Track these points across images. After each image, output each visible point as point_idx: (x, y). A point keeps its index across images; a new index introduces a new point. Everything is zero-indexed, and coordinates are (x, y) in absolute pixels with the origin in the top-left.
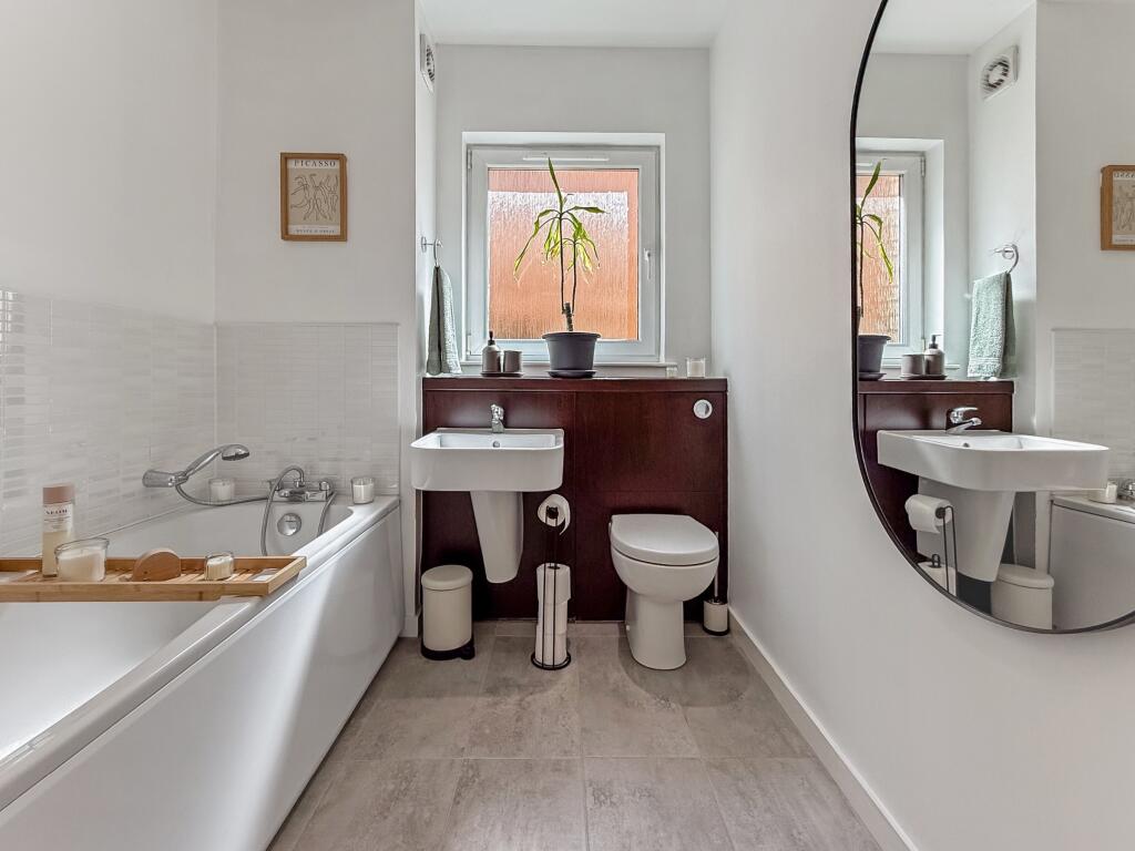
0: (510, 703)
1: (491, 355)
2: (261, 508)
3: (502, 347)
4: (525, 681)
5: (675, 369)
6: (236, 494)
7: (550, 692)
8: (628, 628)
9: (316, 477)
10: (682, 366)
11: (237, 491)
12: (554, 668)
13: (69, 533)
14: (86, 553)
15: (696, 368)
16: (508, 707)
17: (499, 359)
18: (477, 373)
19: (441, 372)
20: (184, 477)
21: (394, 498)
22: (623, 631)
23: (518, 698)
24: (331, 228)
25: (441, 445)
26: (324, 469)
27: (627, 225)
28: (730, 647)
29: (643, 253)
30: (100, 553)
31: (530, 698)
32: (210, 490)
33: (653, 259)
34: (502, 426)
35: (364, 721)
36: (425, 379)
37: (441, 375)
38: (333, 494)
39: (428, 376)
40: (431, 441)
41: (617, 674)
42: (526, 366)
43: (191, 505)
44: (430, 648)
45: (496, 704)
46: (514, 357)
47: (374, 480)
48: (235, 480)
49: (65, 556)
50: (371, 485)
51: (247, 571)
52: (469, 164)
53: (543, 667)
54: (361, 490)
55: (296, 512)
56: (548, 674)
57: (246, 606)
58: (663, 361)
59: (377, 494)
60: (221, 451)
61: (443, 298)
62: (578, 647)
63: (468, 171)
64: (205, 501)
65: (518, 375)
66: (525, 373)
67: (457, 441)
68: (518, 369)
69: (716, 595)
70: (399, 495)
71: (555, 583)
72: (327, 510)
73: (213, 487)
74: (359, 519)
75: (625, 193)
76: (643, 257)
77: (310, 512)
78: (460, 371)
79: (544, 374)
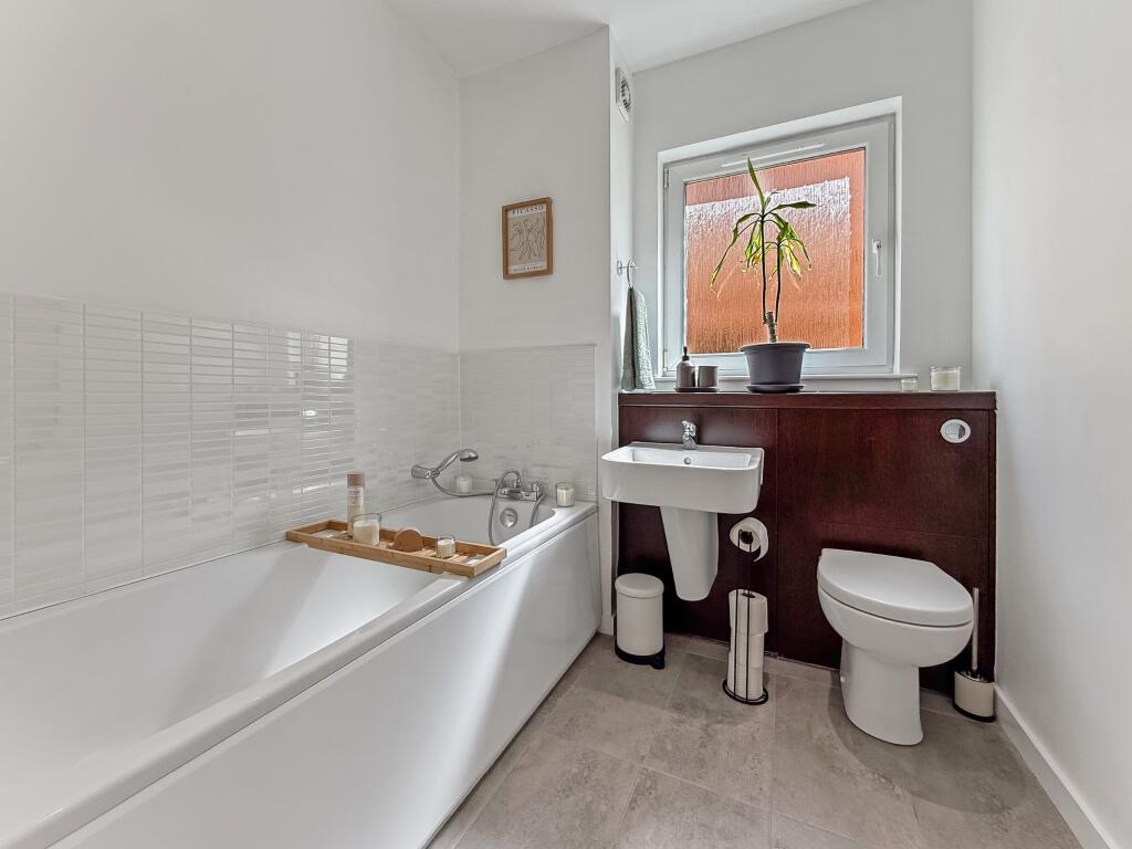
0: (695, 726)
1: (685, 370)
2: (488, 502)
3: (696, 362)
4: (713, 706)
5: (914, 381)
6: (473, 488)
7: (740, 726)
8: (842, 679)
9: (531, 480)
10: (924, 376)
11: (474, 486)
12: (747, 702)
13: (362, 508)
14: (368, 524)
15: (946, 379)
16: (693, 729)
17: (694, 374)
18: (671, 389)
19: (635, 387)
20: (436, 472)
21: (593, 504)
22: (837, 683)
23: (704, 722)
24: (539, 264)
25: (634, 459)
26: (536, 473)
27: (849, 216)
28: (997, 741)
29: (870, 244)
30: (376, 525)
31: (718, 727)
32: (455, 483)
33: (885, 249)
34: (694, 443)
35: (560, 701)
36: (621, 395)
37: (636, 391)
38: (543, 496)
39: (624, 392)
40: (623, 455)
41: (824, 730)
42: (721, 381)
43: (442, 495)
44: (623, 649)
45: (680, 721)
46: (709, 372)
47: (574, 486)
48: (472, 477)
49: (358, 524)
50: (571, 490)
51: (465, 554)
52: (666, 183)
53: (734, 697)
54: (563, 495)
55: (515, 508)
56: (740, 707)
57: (458, 583)
58: (897, 372)
59: (576, 499)
60: (460, 453)
61: (636, 317)
62: (777, 686)
63: (665, 190)
64: (451, 492)
65: (713, 391)
66: (721, 388)
67: (649, 456)
68: (714, 384)
69: (975, 667)
70: (597, 502)
71: (750, 613)
72: (537, 508)
73: (458, 481)
74: (560, 519)
75: (847, 179)
76: (870, 248)
77: (524, 508)
78: (654, 387)
79: (744, 389)
